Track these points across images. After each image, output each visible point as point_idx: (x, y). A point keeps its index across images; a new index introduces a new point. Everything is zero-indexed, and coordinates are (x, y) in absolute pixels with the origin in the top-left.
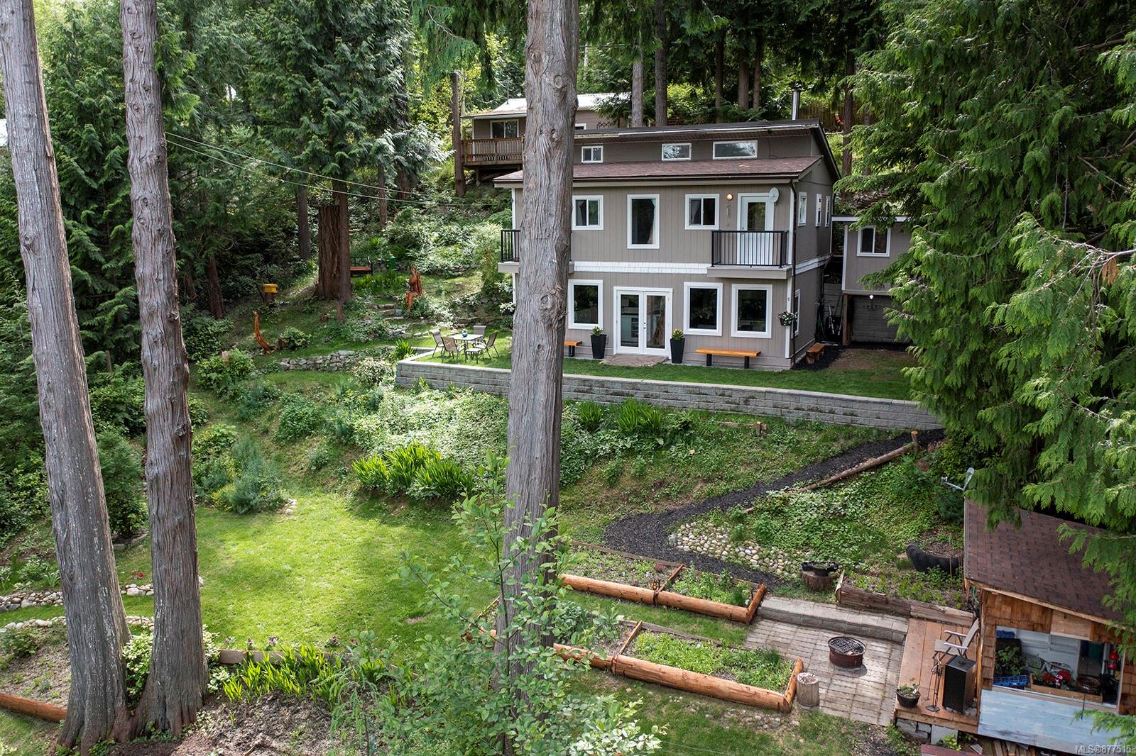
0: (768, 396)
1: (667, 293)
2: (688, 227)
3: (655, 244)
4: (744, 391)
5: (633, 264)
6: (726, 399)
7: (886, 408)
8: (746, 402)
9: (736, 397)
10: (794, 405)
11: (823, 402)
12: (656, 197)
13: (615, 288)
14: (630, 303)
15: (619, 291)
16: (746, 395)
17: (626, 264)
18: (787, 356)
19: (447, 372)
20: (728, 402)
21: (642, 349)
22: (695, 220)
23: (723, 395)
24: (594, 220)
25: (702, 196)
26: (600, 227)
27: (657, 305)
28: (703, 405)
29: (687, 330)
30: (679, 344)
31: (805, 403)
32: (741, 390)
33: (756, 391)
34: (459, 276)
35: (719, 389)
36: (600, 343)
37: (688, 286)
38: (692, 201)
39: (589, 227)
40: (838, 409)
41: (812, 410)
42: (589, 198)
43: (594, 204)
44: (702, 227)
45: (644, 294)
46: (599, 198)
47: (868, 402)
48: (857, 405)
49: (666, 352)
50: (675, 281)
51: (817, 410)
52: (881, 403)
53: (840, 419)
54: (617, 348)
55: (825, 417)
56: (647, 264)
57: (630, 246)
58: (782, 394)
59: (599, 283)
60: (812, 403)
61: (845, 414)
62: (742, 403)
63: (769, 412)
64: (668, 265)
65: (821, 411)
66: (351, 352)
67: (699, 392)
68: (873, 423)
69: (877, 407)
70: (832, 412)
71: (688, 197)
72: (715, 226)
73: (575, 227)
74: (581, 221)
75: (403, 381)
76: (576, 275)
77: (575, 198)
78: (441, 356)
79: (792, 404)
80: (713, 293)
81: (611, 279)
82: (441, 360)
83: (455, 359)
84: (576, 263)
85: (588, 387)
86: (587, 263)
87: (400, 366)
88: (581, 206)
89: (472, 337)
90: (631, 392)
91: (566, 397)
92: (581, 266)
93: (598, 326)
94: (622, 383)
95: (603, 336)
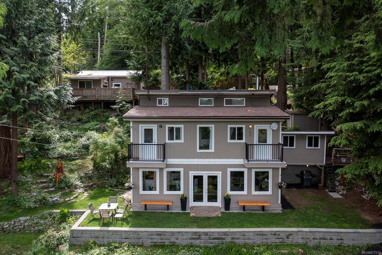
0: (299, 233)
1: (219, 174)
2: (229, 141)
3: (212, 150)
4: (286, 232)
5: (201, 160)
6: (277, 236)
7: (357, 235)
8: (288, 237)
9: (282, 235)
10: (313, 237)
11: (327, 234)
12: (212, 127)
13: (190, 172)
14: (199, 179)
15: (192, 174)
16: (287, 234)
17: (197, 160)
18: (280, 202)
19: (106, 233)
20: (278, 238)
21: (205, 203)
22: (233, 137)
23: (275, 235)
24: (178, 138)
25: (236, 126)
26: (182, 141)
27: (213, 180)
28: (264, 241)
29: (230, 192)
30: (227, 201)
31: (318, 236)
32: (285, 231)
33: (292, 231)
34: (77, 159)
35: (273, 231)
36: (184, 201)
37: (229, 170)
38: (231, 128)
39: (175, 141)
40: (334, 238)
41: (321, 239)
42: (175, 126)
43: (178, 130)
44: (236, 141)
45: (206, 175)
46: (182, 126)
47: (348, 232)
48: (343, 235)
49: (219, 204)
50: (223, 168)
51: (324, 239)
52: (355, 232)
53: (336, 242)
54: (191, 203)
55: (328, 242)
56: (208, 160)
57: (198, 151)
58: (306, 232)
59: (181, 170)
60: (321, 235)
61: (338, 240)
62: (285, 238)
63: (300, 242)
64: (219, 160)
65: (326, 239)
66: (28, 218)
67: (262, 234)
68: (351, 243)
69: (352, 235)
70: (331, 239)
71: (229, 126)
72: (244, 141)
73: (167, 141)
74: (171, 138)
75: (75, 241)
76: (168, 166)
77: (167, 126)
78: (95, 219)
79: (312, 237)
80: (242, 173)
81: (188, 168)
82: (97, 223)
83: (106, 221)
84: (168, 160)
85: (198, 236)
86: (174, 160)
87: (72, 232)
88: (171, 130)
89: (114, 206)
90: (224, 237)
91: (185, 243)
92: (171, 161)
93: (181, 192)
94: (219, 233)
95: (186, 198)
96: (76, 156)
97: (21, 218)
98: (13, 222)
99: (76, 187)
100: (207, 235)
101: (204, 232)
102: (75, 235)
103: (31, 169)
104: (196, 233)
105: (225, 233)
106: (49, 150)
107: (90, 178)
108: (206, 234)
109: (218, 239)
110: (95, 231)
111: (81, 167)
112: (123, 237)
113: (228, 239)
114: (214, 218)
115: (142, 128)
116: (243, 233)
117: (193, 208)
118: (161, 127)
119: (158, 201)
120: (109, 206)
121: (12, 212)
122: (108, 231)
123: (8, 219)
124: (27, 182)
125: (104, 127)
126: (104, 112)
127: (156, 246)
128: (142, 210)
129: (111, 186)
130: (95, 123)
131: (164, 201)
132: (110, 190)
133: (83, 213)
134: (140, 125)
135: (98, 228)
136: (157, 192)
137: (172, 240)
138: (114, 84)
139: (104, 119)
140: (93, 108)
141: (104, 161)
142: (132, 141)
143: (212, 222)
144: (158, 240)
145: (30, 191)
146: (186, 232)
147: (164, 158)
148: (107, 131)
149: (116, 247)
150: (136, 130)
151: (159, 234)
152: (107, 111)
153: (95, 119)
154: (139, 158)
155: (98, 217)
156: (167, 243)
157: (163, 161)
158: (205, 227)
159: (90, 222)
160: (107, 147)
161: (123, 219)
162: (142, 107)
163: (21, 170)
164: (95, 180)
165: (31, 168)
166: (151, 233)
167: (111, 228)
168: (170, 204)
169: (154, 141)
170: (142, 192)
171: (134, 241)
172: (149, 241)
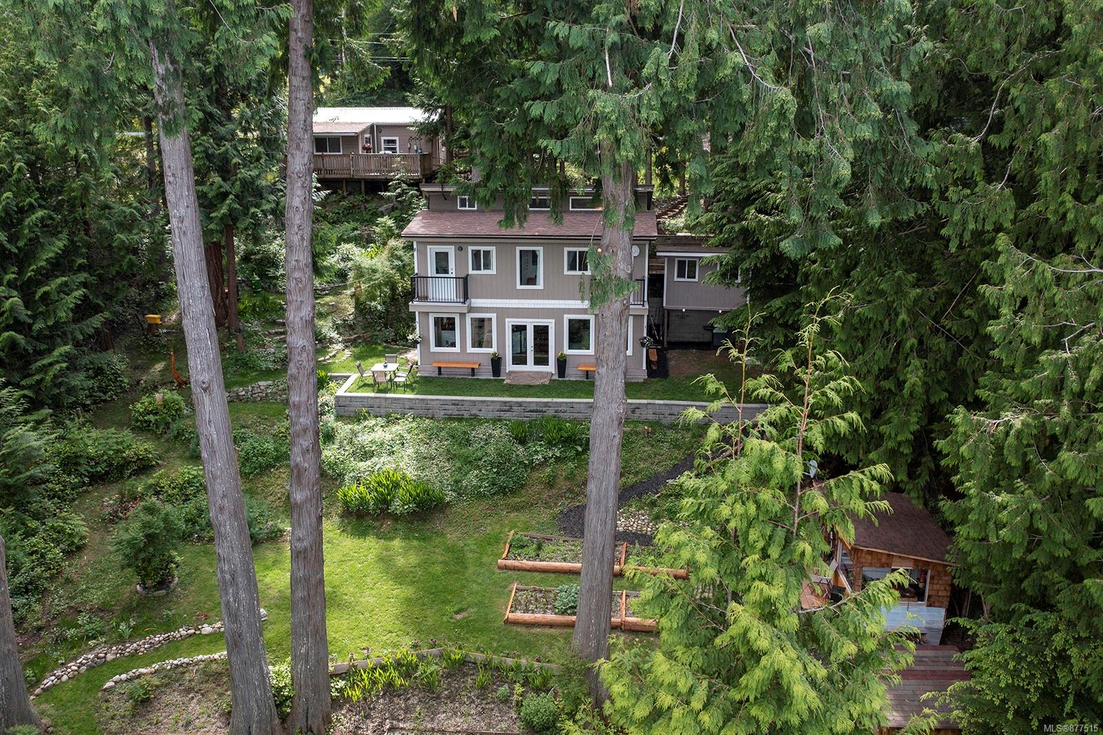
1: (551, 323)
2: (566, 272)
3: (540, 286)
5: (522, 301)
8: (633, 412)
10: (669, 412)
12: (540, 250)
13: (507, 320)
14: (519, 329)
15: (510, 322)
17: (517, 301)
18: (644, 368)
19: (383, 401)
21: (530, 367)
22: (572, 267)
24: (487, 266)
25: (578, 249)
26: (493, 271)
27: (541, 332)
29: (567, 351)
30: (562, 363)
33: (640, 404)
36: (497, 362)
37: (567, 317)
38: (569, 253)
39: (483, 272)
42: (482, 248)
43: (487, 253)
44: (577, 272)
45: (530, 324)
46: (493, 249)
49: (551, 368)
50: (557, 314)
54: (509, 366)
56: (534, 301)
57: (519, 287)
58: (659, 405)
59: (493, 316)
62: (630, 412)
63: (650, 418)
64: (550, 301)
66: (270, 382)
71: (566, 249)
72: (588, 273)
73: (471, 272)
74: (477, 266)
75: (342, 410)
76: (471, 310)
77: (470, 248)
78: (365, 385)
79: (667, 412)
80: (586, 323)
81: (503, 313)
82: (370, 389)
83: (381, 387)
84: (473, 300)
85: (509, 407)
86: (482, 300)
87: (337, 398)
88: (476, 254)
89: (392, 367)
90: (544, 409)
91: (491, 415)
92: (476, 302)
93: (493, 350)
94: (537, 403)
95: (500, 359)
96: (323, 290)
97: (261, 383)
98: (250, 388)
99: (331, 341)
100: (521, 406)
101: (517, 402)
102: (341, 403)
103: (256, 312)
104: (505, 402)
105: (546, 404)
106: (276, 278)
107: (352, 327)
108: (520, 404)
109: (537, 411)
110: (368, 398)
111: (334, 309)
112: (407, 407)
113: (551, 412)
114: (538, 386)
115: (432, 250)
116: (571, 405)
117: (511, 373)
118: (461, 249)
119: (457, 363)
120: (385, 367)
121: (243, 375)
122: (386, 399)
123: (241, 384)
124: (256, 333)
125: (369, 235)
126: (367, 201)
127: (450, 418)
128: (435, 374)
129: (386, 342)
130: (353, 225)
131: (468, 363)
132: (385, 347)
133: (348, 377)
134: (429, 247)
135: (372, 395)
136: (457, 349)
137: (473, 412)
138: (383, 138)
139: (367, 217)
140: (345, 194)
141: (373, 298)
142: (416, 272)
143: (531, 391)
144: (453, 411)
145: (263, 346)
146: (492, 402)
147: (466, 297)
148: (375, 243)
149: (398, 419)
150: (423, 255)
151: (455, 403)
152: (373, 199)
153: (350, 216)
154: (427, 298)
155: (371, 382)
156: (466, 415)
157: (464, 303)
158: (520, 397)
159: (360, 388)
160: (378, 276)
161: (406, 386)
162: (433, 211)
163: (241, 313)
164: (359, 329)
165: (254, 310)
166: (445, 403)
167: (388, 395)
168: (476, 366)
169: (450, 271)
170: (434, 349)
171: (421, 412)
172: (442, 413)
